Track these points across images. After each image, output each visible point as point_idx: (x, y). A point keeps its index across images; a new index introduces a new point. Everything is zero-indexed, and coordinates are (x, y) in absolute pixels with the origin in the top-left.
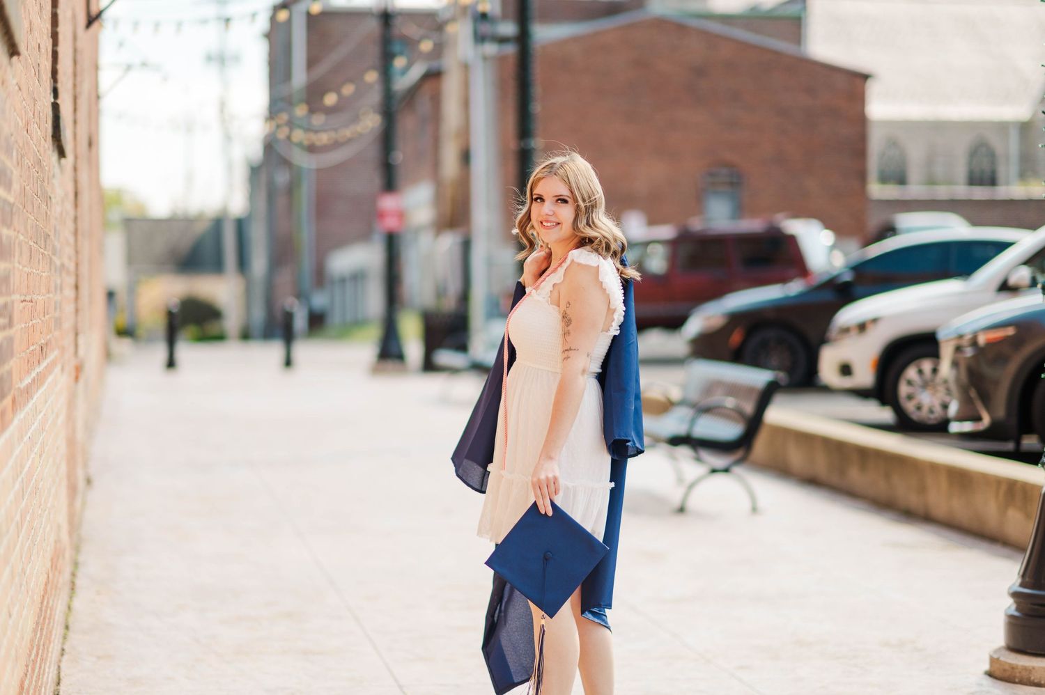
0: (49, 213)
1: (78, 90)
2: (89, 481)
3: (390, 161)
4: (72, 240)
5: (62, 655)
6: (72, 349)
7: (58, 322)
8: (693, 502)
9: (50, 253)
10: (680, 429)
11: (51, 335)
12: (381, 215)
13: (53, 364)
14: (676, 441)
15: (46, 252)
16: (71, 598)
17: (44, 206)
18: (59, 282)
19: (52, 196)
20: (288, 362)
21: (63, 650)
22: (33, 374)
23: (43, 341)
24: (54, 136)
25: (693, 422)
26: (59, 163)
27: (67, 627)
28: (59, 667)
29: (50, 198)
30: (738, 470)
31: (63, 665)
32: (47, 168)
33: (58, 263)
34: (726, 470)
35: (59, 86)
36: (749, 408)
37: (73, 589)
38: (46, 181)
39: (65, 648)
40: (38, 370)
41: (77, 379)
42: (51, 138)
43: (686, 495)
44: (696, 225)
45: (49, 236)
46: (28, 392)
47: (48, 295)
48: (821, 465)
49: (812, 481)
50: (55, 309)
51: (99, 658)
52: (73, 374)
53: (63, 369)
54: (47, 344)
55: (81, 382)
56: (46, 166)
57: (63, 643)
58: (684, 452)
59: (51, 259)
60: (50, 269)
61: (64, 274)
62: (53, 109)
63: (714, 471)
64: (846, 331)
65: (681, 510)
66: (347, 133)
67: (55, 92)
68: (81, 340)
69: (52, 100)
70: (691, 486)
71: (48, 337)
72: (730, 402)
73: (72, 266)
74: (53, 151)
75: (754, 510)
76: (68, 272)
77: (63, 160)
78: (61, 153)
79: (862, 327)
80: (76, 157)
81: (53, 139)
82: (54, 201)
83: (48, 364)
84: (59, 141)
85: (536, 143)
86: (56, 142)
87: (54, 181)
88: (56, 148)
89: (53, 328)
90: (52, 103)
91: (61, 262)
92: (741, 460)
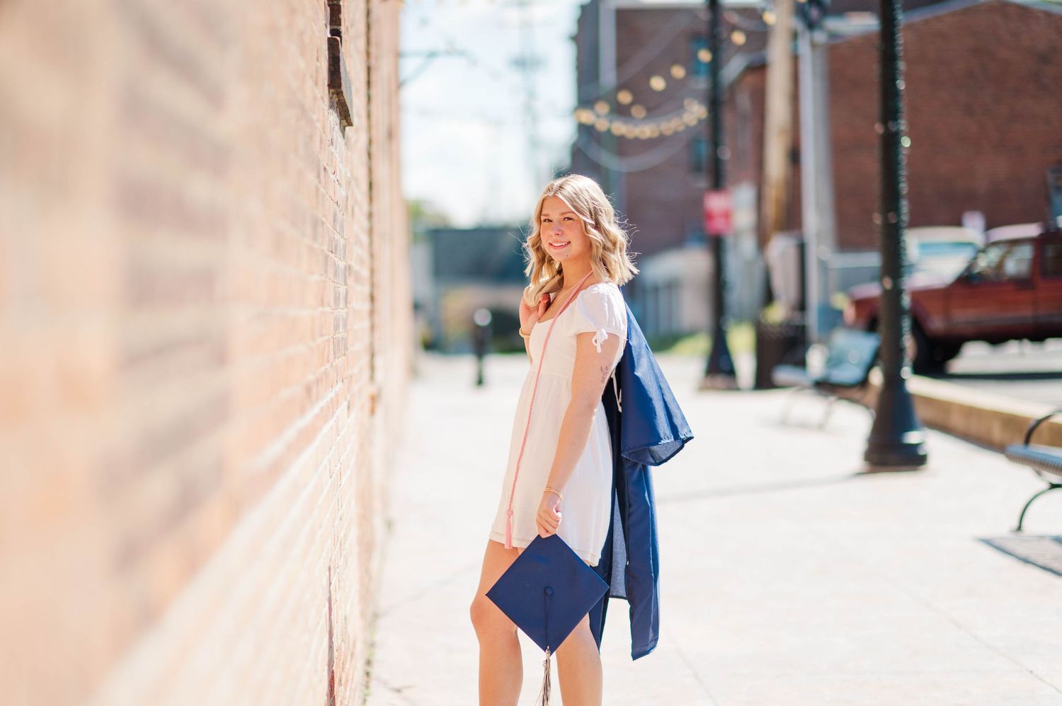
0: (322, 190)
1: (373, 62)
2: (389, 524)
3: (718, 156)
4: (364, 239)
6: (366, 374)
7: (340, 346)
9: (325, 248)
11: (328, 366)
12: (709, 216)
13: (334, 404)
15: (316, 246)
17: (311, 177)
18: (342, 289)
19: (330, 170)
22: (290, 434)
23: (311, 377)
24: (330, 86)
26: (343, 131)
29: (325, 169)
32: (319, 125)
33: (342, 264)
35: (343, 29)
38: (318, 143)
40: (301, 423)
41: (372, 411)
42: (326, 88)
45: (323, 223)
46: (277, 469)
47: (320, 309)
50: (336, 328)
52: (367, 405)
53: (349, 408)
54: (318, 381)
55: (380, 411)
56: (318, 121)
59: (327, 257)
60: (326, 272)
61: (350, 281)
62: (329, 49)
67: (336, 32)
68: (379, 362)
69: (329, 36)
71: (323, 369)
73: (365, 273)
74: (331, 107)
76: (358, 279)
77: (347, 128)
78: (345, 116)
80: (370, 142)
81: (332, 90)
82: (332, 176)
83: (322, 409)
84: (340, 94)
85: (903, 125)
86: (335, 96)
87: (333, 150)
88: (336, 105)
89: (332, 356)
90: (329, 39)
91: (345, 264)
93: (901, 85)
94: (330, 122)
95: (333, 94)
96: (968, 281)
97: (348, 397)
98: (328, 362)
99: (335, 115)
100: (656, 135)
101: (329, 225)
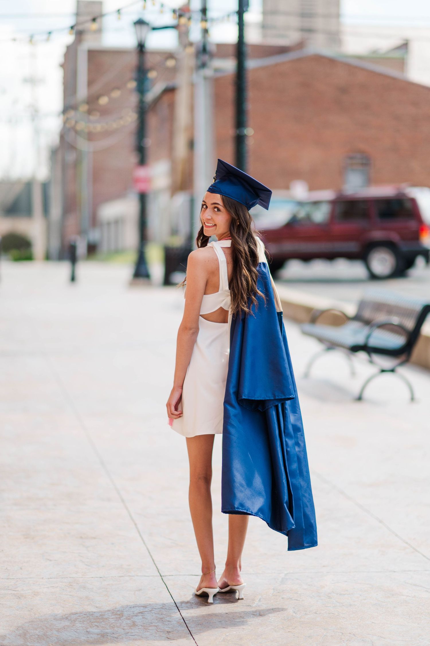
3: (143, 145)
8: (368, 394)
10: (360, 340)
12: (136, 181)
14: (355, 349)
20: (73, 279)
25: (369, 335)
30: (401, 370)
34: (393, 371)
36: (410, 324)
43: (363, 388)
44: (349, 190)
58: (362, 355)
63: (383, 371)
65: (360, 399)
66: (115, 126)
70: (367, 382)
72: (395, 320)
75: (412, 399)
85: (249, 131)
92: (402, 364)
96: (293, 225)
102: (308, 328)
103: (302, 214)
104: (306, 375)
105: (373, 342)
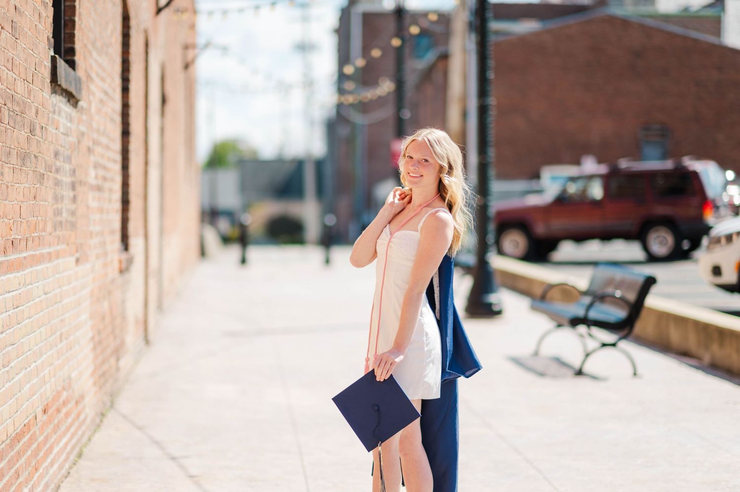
0: (37, 139)
3: (401, 116)
5: (66, 477)
7: (64, 225)
8: (588, 368)
9: (40, 169)
10: (580, 312)
11: (44, 233)
13: (58, 255)
14: (575, 322)
16: (95, 431)
18: (68, 193)
19: (50, 128)
20: (327, 261)
21: (69, 473)
24: (51, 82)
25: (590, 307)
26: (74, 106)
27: (80, 455)
28: (59, 486)
29: (42, 127)
30: (624, 345)
31: (63, 485)
32: (35, 104)
34: (614, 345)
36: (632, 297)
37: (99, 426)
38: (32, 114)
39: (71, 471)
41: (121, 271)
42: (50, 84)
43: (584, 362)
44: (624, 164)
48: (692, 342)
49: (683, 354)
50: (58, 213)
51: (93, 480)
53: (77, 260)
56: (34, 102)
57: (71, 468)
58: (582, 329)
59: (42, 175)
60: (41, 184)
61: (83, 189)
63: (604, 345)
64: (718, 241)
65: (579, 373)
66: (369, 94)
69: (53, 54)
70: (587, 355)
71: (36, 234)
72: (618, 294)
74: (54, 93)
75: (635, 374)
79: (729, 238)
81: (53, 84)
82: (54, 131)
83: (33, 256)
84: (60, 86)
85: (492, 101)
86: (57, 87)
87: (56, 117)
88: (59, 91)
89: (49, 228)
90: (52, 56)
91: (73, 179)
92: (625, 337)
93: (491, 75)
94: (53, 102)
95: (55, 86)
96: (562, 201)
97: (77, 255)
98: (44, 231)
99: (61, 97)
100: (356, 102)
101: (49, 158)
102: (539, 304)
103: (573, 189)
104: (536, 354)
105: (593, 314)
